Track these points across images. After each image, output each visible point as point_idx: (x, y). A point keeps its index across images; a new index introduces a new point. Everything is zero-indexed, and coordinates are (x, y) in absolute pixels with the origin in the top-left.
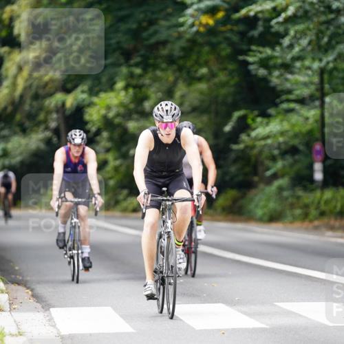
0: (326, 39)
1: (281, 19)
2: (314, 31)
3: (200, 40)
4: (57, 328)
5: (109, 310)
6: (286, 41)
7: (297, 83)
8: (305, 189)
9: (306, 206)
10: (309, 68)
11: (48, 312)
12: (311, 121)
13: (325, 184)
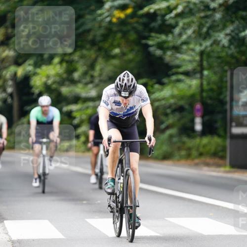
0: (205, 30)
1: (173, 14)
2: (197, 24)
3: (115, 29)
4: (9, 235)
5: (46, 222)
6: (177, 31)
7: (184, 60)
8: (189, 136)
9: (189, 149)
10: (193, 50)
11: (2, 223)
12: (194, 88)
13: (204, 133)
